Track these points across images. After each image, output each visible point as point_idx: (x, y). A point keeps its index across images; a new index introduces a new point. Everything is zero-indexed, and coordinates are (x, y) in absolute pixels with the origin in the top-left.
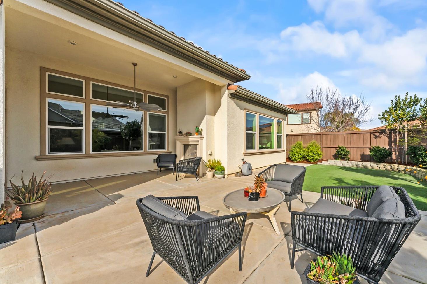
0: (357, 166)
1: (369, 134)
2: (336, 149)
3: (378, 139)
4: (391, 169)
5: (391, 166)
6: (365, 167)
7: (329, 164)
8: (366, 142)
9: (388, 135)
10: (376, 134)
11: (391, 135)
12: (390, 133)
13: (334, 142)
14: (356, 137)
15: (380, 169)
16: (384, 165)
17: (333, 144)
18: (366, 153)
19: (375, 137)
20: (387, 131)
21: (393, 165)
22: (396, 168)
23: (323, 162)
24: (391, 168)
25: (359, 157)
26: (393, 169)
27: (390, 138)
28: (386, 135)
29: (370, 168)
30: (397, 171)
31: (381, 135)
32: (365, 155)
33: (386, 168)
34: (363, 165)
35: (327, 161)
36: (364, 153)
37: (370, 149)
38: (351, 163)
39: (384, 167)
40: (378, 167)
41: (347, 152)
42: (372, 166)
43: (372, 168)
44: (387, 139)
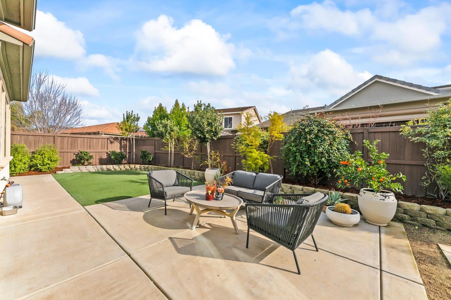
0: (101, 169)
1: (106, 140)
2: (74, 154)
3: (113, 144)
4: (130, 169)
5: (129, 166)
6: (109, 170)
7: (72, 172)
8: (104, 146)
9: (119, 141)
10: (111, 140)
11: (121, 141)
12: (121, 140)
13: (73, 145)
14: (95, 141)
15: (122, 169)
16: (124, 166)
17: (71, 149)
18: (103, 157)
19: (110, 143)
20: (119, 138)
21: (131, 165)
22: (134, 167)
23: (63, 169)
24: (130, 167)
25: (98, 161)
26: (131, 169)
27: (121, 144)
28: (118, 141)
29: (113, 170)
30: (135, 169)
31: (115, 141)
32: (103, 159)
33: (126, 169)
34: (107, 168)
35: (70, 168)
36: (101, 157)
37: (107, 153)
38: (96, 167)
39: (124, 168)
40: (119, 168)
41: (90, 156)
42: (114, 168)
43: (115, 169)
44: (119, 145)
